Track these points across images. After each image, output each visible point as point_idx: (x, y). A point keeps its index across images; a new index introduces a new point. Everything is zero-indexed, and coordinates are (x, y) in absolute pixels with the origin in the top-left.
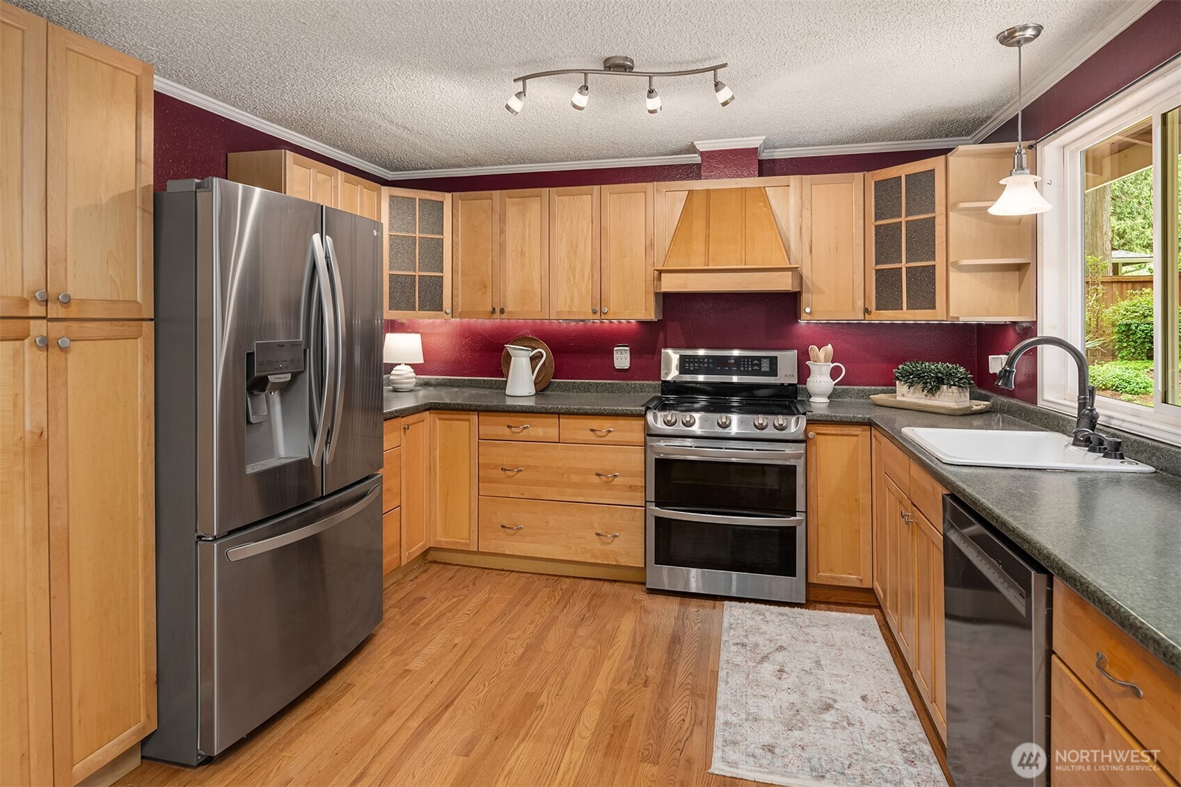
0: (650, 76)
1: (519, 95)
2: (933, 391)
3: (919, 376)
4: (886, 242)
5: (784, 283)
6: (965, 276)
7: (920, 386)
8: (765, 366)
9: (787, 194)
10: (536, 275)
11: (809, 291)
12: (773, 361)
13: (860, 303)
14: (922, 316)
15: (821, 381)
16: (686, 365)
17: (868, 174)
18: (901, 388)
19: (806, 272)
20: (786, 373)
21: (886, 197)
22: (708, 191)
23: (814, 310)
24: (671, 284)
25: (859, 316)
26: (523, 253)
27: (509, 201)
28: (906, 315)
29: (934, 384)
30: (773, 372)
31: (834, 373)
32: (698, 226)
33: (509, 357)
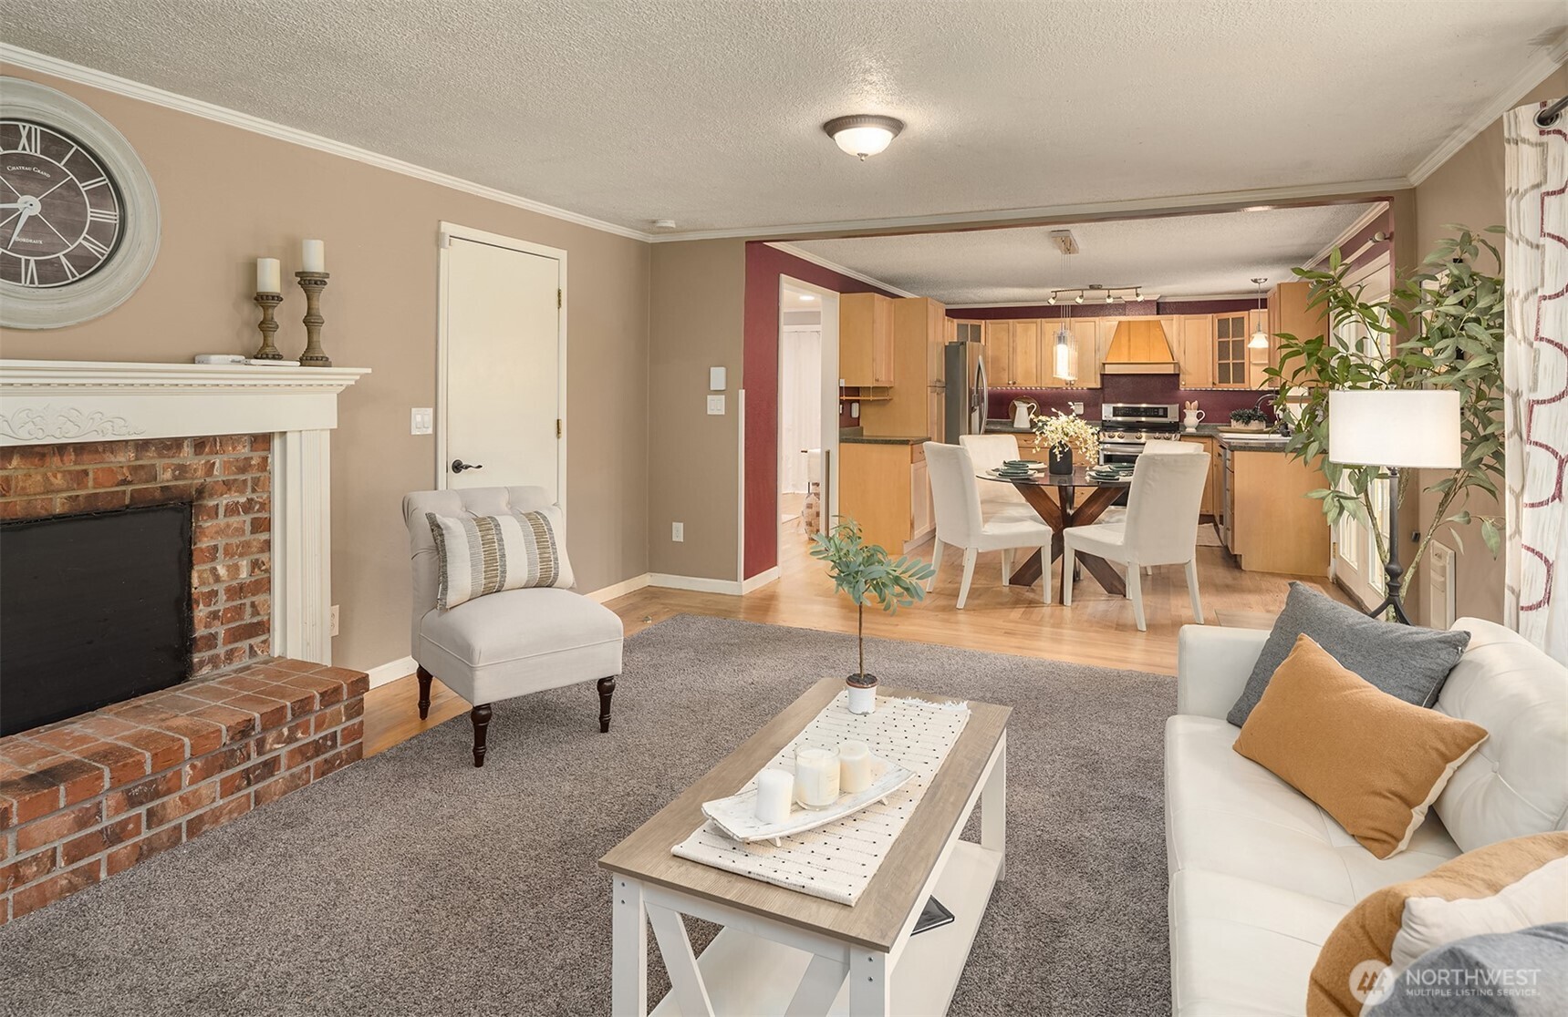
0: (1109, 290)
1: (1054, 298)
2: (1247, 423)
3: (1241, 416)
4: (1223, 350)
5: (1170, 370)
6: (1257, 368)
7: (1240, 421)
8: (1161, 413)
9: (1172, 324)
10: (1034, 364)
11: (1183, 374)
12: (1166, 409)
13: (1211, 380)
14: (1238, 387)
15: (1191, 420)
16: (1116, 412)
17: (1214, 315)
18: (1233, 423)
19: (1182, 364)
20: (1173, 416)
21: (1223, 328)
22: (1129, 322)
23: (1187, 383)
24: (1109, 370)
25: (1210, 387)
26: (1026, 353)
27: (1018, 325)
28: (1232, 386)
29: (1247, 420)
30: (1165, 415)
31: (1199, 416)
32: (1124, 340)
33: (1015, 408)
